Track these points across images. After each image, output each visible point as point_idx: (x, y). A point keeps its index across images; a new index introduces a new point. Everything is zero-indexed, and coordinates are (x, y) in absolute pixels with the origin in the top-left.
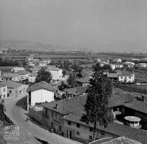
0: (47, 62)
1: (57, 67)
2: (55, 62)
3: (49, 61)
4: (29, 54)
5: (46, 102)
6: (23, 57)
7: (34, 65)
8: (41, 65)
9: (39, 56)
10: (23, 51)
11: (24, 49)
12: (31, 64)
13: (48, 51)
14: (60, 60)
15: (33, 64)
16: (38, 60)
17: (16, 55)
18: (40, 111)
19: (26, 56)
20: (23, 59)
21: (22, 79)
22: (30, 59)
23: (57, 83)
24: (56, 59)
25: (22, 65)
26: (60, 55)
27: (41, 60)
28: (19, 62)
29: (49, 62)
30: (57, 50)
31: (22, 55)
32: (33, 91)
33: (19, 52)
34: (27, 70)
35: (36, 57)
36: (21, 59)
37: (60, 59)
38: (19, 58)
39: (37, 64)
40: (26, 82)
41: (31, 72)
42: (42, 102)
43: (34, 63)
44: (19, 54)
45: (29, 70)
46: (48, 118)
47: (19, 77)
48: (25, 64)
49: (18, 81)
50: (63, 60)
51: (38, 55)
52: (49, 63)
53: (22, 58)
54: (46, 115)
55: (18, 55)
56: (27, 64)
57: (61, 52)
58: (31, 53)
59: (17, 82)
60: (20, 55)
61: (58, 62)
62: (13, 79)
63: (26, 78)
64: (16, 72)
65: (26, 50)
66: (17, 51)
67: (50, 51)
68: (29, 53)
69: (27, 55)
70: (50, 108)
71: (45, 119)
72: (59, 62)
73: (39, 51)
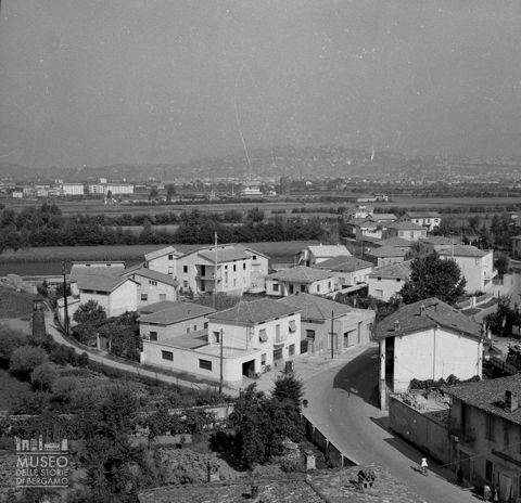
0: (424, 225)
1: (466, 242)
2: (458, 224)
3: (432, 220)
4: (353, 195)
5: (451, 378)
6: (336, 206)
7: (378, 235)
8: (406, 236)
9: (390, 201)
10: (331, 185)
11: (333, 178)
12: (367, 234)
13: (421, 183)
14: (473, 215)
15: (374, 231)
16: (392, 216)
17: (308, 201)
18: (437, 414)
19: (345, 204)
20: (336, 216)
21: (344, 287)
22: (364, 215)
23: (475, 304)
24: (455, 211)
25: (336, 236)
26: (468, 195)
27: (403, 218)
28: (326, 227)
29: (434, 223)
30: (456, 179)
31: (329, 200)
32: (401, 336)
33: (315, 188)
34: (357, 255)
35: (379, 205)
36: (329, 216)
37: (472, 211)
38: (321, 211)
39: (391, 233)
40: (360, 298)
41: (373, 260)
42: (437, 379)
43: (379, 228)
44: (318, 197)
45: (364, 253)
46: (471, 441)
47: (332, 280)
48: (345, 234)
49: (334, 295)
50: (483, 215)
51: (386, 198)
52: (432, 228)
53: (332, 211)
54: (463, 431)
55: (315, 201)
56: (354, 231)
57: (470, 185)
58: (361, 191)
59: (330, 298)
60: (321, 200)
61: (467, 224)
62: (313, 289)
63: (359, 283)
64: (318, 261)
65: (342, 181)
66: (309, 186)
67: (430, 183)
68: (354, 191)
69: (347, 200)
70: (481, 407)
71: (459, 447)
72: (474, 223)
73: (389, 184)
